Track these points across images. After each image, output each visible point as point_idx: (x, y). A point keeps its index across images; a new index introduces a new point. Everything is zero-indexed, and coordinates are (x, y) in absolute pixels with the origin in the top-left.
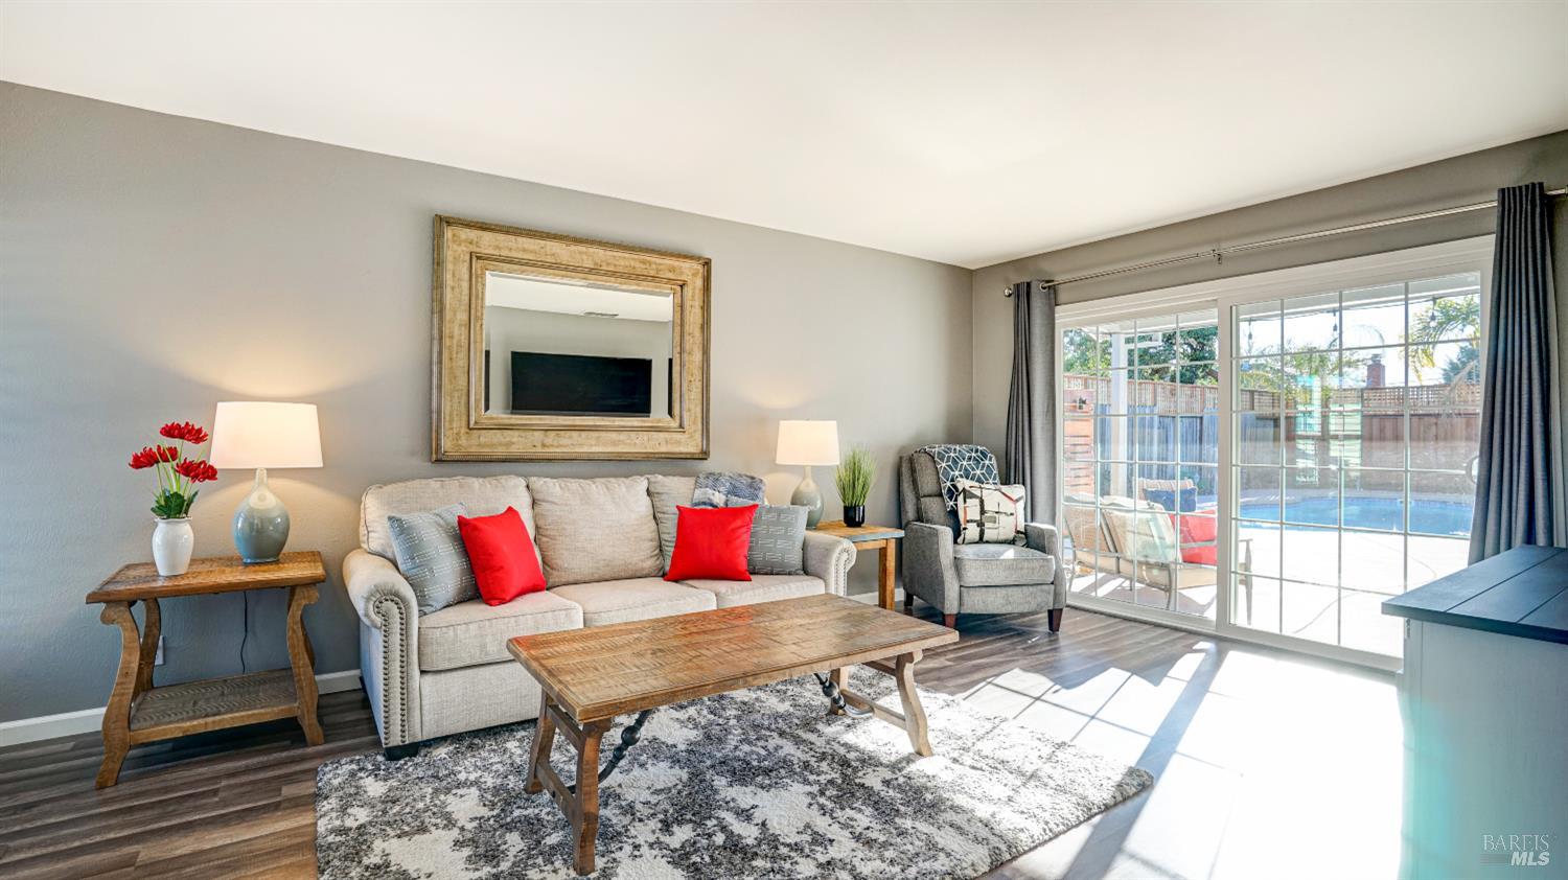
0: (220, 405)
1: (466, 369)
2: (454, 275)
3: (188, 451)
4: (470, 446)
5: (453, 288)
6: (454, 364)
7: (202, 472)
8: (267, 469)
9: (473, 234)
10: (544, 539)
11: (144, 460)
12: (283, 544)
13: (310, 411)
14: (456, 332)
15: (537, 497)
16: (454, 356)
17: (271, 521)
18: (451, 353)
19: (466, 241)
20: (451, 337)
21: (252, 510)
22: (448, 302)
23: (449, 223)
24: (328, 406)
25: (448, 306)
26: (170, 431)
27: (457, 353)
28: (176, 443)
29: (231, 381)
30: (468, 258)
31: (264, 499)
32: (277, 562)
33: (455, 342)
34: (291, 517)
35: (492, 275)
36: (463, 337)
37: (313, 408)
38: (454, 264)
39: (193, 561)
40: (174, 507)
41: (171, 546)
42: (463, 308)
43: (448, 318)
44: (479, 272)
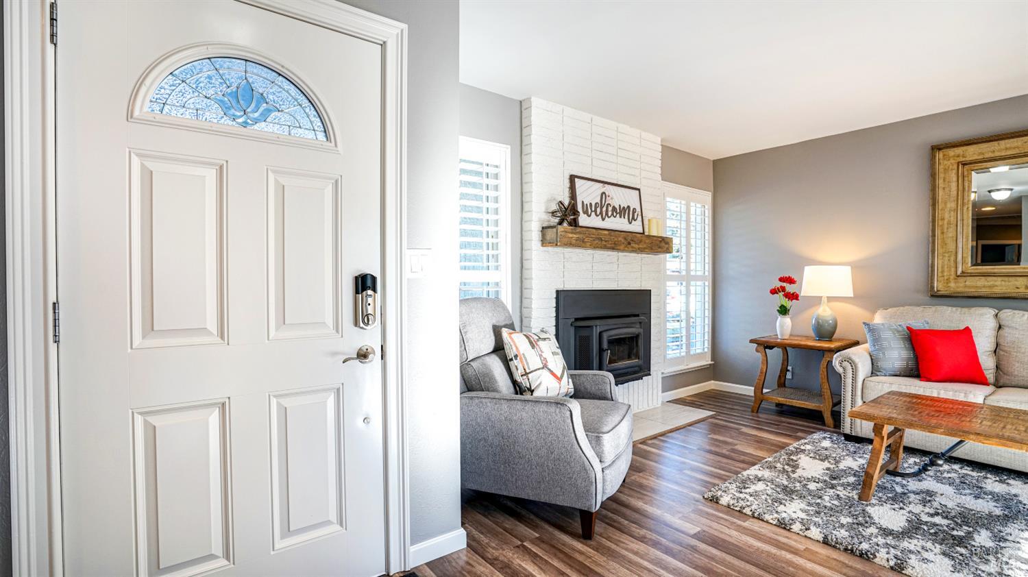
0: (807, 268)
1: (955, 239)
2: (944, 180)
3: (790, 288)
4: (958, 287)
5: (944, 188)
6: (945, 236)
7: (793, 297)
8: (828, 297)
9: (959, 151)
10: (1002, 353)
11: (774, 292)
12: (833, 333)
13: (848, 269)
14: (947, 216)
15: (1002, 323)
16: (945, 231)
17: (827, 322)
18: (942, 229)
19: (954, 156)
20: (943, 219)
21: (818, 316)
22: (940, 198)
23: (940, 149)
24: (856, 267)
25: (940, 201)
26: (781, 280)
27: (947, 228)
28: (784, 284)
29: (820, 256)
30: (955, 167)
31: (825, 312)
32: (831, 341)
33: (946, 222)
34: (838, 320)
35: (977, 173)
36: (952, 218)
37: (849, 268)
38: (945, 173)
39: (791, 335)
40: (784, 311)
41: (782, 326)
42: (952, 199)
43: (940, 208)
44: (966, 173)
